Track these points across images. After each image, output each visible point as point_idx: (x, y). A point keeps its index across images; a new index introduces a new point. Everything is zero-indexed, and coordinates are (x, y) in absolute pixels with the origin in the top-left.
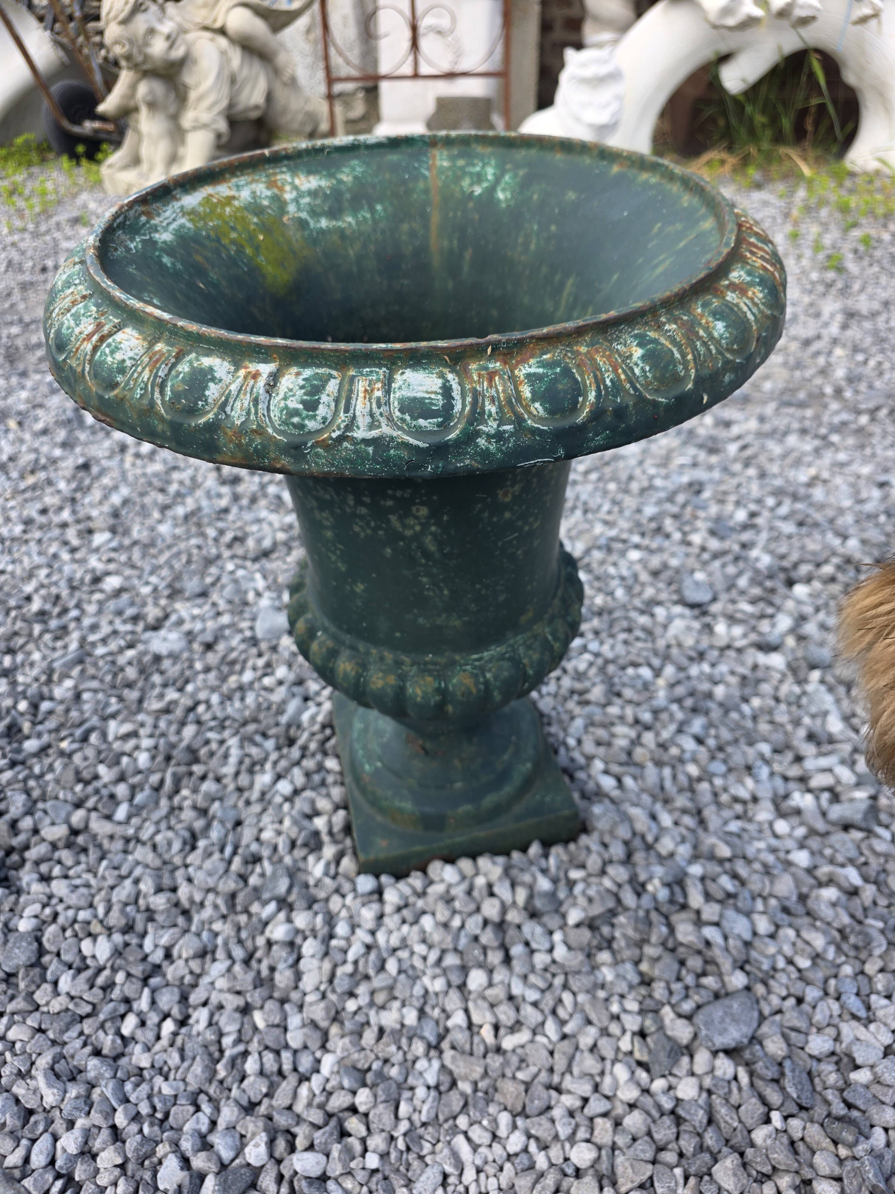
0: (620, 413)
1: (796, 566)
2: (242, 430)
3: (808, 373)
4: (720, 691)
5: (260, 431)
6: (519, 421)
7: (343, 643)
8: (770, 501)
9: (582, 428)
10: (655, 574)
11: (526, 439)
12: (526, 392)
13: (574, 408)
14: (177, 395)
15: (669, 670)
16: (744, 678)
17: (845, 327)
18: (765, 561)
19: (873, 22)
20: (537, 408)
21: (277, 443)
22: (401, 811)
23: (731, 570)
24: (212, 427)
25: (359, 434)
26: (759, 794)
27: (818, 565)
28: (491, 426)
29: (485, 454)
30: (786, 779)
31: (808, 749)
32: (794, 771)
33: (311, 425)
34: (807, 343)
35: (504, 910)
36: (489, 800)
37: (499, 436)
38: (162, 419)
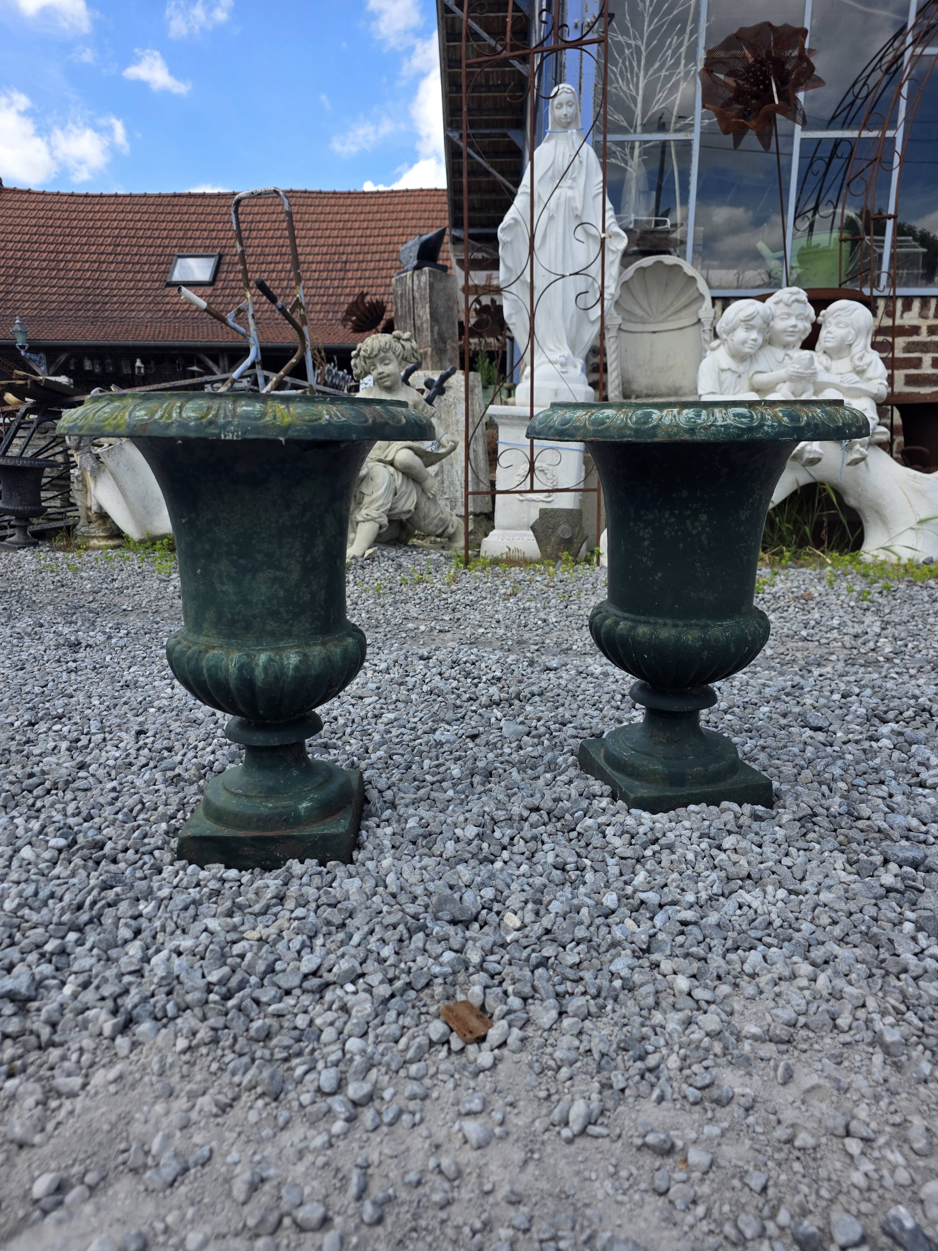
0: (816, 425)
1: (886, 712)
2: (669, 426)
3: (862, 651)
4: (849, 757)
5: (677, 426)
6: (779, 422)
7: (639, 622)
8: (857, 690)
9: (802, 428)
10: (784, 716)
11: (782, 429)
12: (780, 414)
13: (799, 421)
14: (638, 419)
15: (810, 749)
16: (864, 751)
17: (883, 629)
18: (862, 711)
19: (862, 463)
20: (785, 419)
21: (684, 429)
22: (654, 772)
23: (838, 712)
24: (655, 427)
25: (718, 424)
26: (893, 792)
27: (901, 713)
28: (769, 423)
29: (767, 433)
30: (910, 785)
31: (922, 769)
32: (915, 780)
33: (699, 421)
34: (856, 636)
35: (737, 818)
36: (712, 767)
37: (772, 426)
38: (630, 428)
